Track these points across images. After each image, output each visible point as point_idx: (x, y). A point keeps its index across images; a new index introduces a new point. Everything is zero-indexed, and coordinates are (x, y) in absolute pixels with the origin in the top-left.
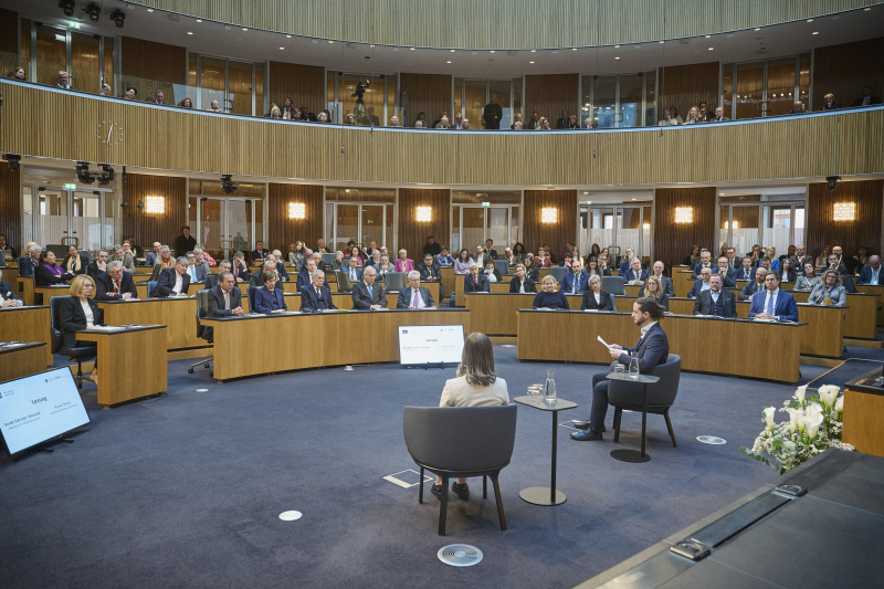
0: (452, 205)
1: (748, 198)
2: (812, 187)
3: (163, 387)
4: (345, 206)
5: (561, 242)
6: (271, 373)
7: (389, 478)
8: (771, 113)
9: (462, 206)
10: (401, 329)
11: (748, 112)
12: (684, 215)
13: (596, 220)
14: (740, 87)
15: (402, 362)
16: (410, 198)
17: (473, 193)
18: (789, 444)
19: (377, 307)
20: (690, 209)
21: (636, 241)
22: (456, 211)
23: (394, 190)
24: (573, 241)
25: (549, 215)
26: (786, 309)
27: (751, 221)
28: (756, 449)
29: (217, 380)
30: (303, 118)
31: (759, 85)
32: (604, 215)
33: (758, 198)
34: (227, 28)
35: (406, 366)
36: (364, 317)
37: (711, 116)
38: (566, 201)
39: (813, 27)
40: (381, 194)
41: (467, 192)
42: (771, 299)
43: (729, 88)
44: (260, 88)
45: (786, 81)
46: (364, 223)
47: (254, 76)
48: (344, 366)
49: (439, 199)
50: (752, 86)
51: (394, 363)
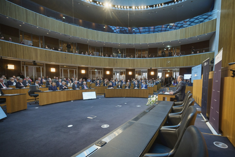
0: (89, 70)
1: (139, 71)
2: (148, 69)
3: (26, 108)
4: (65, 69)
5: (110, 77)
6: (54, 103)
7: (88, 117)
8: (142, 57)
9: (91, 70)
10: (83, 93)
11: (139, 57)
12: (130, 73)
13: (116, 74)
14: (138, 53)
15: (84, 99)
16: (80, 68)
17: (93, 68)
18: (152, 102)
19: (78, 89)
20: (131, 72)
21: (123, 77)
22: (90, 71)
23: (76, 67)
24: (112, 77)
25: (108, 73)
26: (146, 87)
27: (140, 74)
28: (147, 104)
29: (40, 106)
30: (55, 50)
31: (141, 53)
32: (117, 73)
33: (140, 71)
34: (32, 26)
35: (84, 100)
36: (75, 91)
37: (134, 57)
38: (111, 70)
39: (148, 45)
40: (73, 67)
41: (92, 68)
42: (144, 86)
43: (136, 53)
44: (42, 42)
45: (144, 53)
46: (70, 73)
47: (40, 39)
48: (71, 101)
49: (86, 69)
50: (140, 53)
51: (82, 99)
